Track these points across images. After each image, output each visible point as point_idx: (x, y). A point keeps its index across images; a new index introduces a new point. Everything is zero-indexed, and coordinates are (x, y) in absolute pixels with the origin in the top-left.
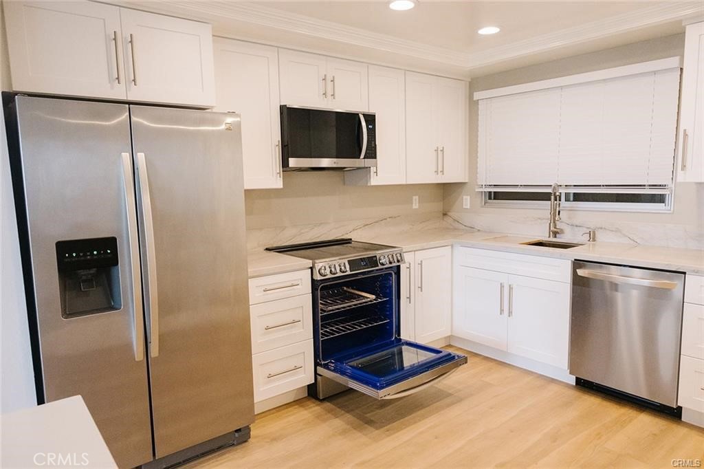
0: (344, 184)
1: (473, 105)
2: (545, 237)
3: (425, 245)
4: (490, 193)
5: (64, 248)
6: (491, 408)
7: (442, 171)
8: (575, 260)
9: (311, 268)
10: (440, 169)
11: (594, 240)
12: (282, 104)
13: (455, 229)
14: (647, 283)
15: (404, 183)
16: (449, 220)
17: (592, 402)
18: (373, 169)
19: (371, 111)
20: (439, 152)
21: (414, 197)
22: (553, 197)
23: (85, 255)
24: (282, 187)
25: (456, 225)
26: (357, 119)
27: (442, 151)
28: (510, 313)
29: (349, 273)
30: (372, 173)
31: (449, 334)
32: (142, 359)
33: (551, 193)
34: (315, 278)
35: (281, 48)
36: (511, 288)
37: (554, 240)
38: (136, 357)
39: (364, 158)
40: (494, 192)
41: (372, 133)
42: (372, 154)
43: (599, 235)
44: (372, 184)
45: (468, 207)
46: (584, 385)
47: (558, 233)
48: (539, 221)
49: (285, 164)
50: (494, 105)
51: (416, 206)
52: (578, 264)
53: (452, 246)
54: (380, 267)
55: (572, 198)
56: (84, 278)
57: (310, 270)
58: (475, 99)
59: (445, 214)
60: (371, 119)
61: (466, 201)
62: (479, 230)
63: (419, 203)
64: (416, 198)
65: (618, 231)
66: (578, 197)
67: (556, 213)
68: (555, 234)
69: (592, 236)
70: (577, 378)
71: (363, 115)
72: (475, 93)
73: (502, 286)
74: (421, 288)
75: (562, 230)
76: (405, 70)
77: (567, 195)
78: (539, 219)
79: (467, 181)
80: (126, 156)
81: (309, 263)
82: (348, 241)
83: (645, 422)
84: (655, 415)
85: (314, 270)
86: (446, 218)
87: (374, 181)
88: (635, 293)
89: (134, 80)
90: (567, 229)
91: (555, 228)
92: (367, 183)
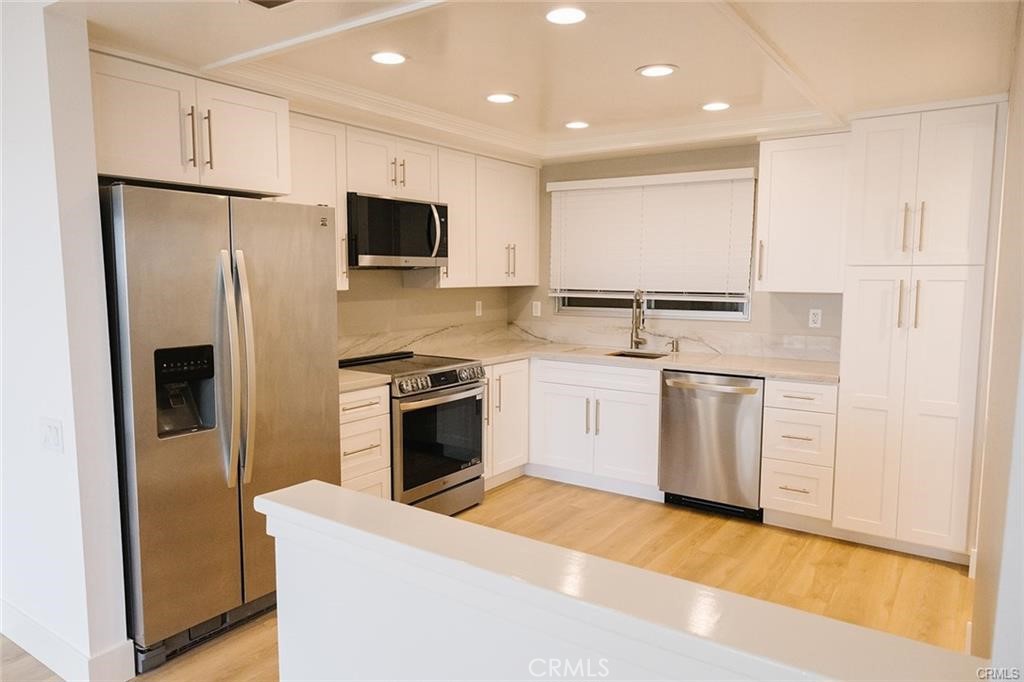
0: (403, 285)
1: (544, 197)
2: (627, 348)
3: (500, 358)
4: (564, 298)
5: (163, 356)
6: (587, 529)
7: (513, 273)
8: (665, 370)
9: (390, 384)
10: (511, 270)
11: (677, 351)
12: (350, 191)
13: (523, 341)
14: (729, 389)
15: (472, 285)
16: (515, 330)
17: (682, 516)
18: (443, 269)
19: (442, 201)
20: (511, 249)
21: (477, 303)
22: (635, 304)
23: (182, 366)
24: (347, 288)
25: (525, 336)
26: (428, 211)
27: (514, 248)
28: (597, 433)
29: (429, 389)
30: (441, 274)
31: (525, 462)
32: (233, 485)
33: (632, 300)
34: (394, 395)
35: (350, 125)
36: (597, 403)
37: (637, 351)
38: (229, 483)
39: (436, 256)
40: (569, 298)
41: (444, 226)
42: (443, 252)
43: (682, 346)
44: (442, 287)
45: (539, 314)
46: (673, 501)
47: (640, 343)
48: (620, 330)
49: (353, 261)
50: (569, 197)
51: (479, 313)
52: (666, 373)
53: (529, 360)
54: (461, 382)
55: (653, 306)
56: (172, 392)
57: (388, 386)
58: (548, 190)
59: (510, 323)
60: (443, 210)
61: (537, 308)
62: (552, 342)
63: (483, 308)
64: (479, 304)
65: (700, 340)
66: (660, 305)
67: (638, 322)
68: (638, 344)
69: (675, 346)
70: (666, 494)
71: (436, 206)
72: (548, 184)
73: (588, 402)
74: (500, 407)
75: (644, 340)
76: (475, 154)
77: (649, 301)
78: (621, 328)
79: (537, 284)
80: (225, 253)
81: (388, 378)
82: (409, 355)
83: (732, 527)
84: (739, 521)
85: (393, 387)
86: (512, 328)
87: (445, 283)
88: (713, 400)
89: (210, 162)
90: (649, 339)
91: (637, 337)
92: (435, 285)
